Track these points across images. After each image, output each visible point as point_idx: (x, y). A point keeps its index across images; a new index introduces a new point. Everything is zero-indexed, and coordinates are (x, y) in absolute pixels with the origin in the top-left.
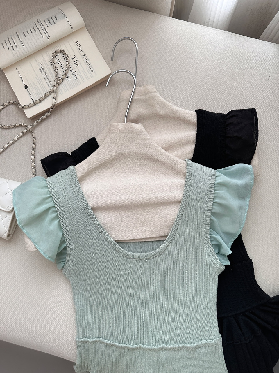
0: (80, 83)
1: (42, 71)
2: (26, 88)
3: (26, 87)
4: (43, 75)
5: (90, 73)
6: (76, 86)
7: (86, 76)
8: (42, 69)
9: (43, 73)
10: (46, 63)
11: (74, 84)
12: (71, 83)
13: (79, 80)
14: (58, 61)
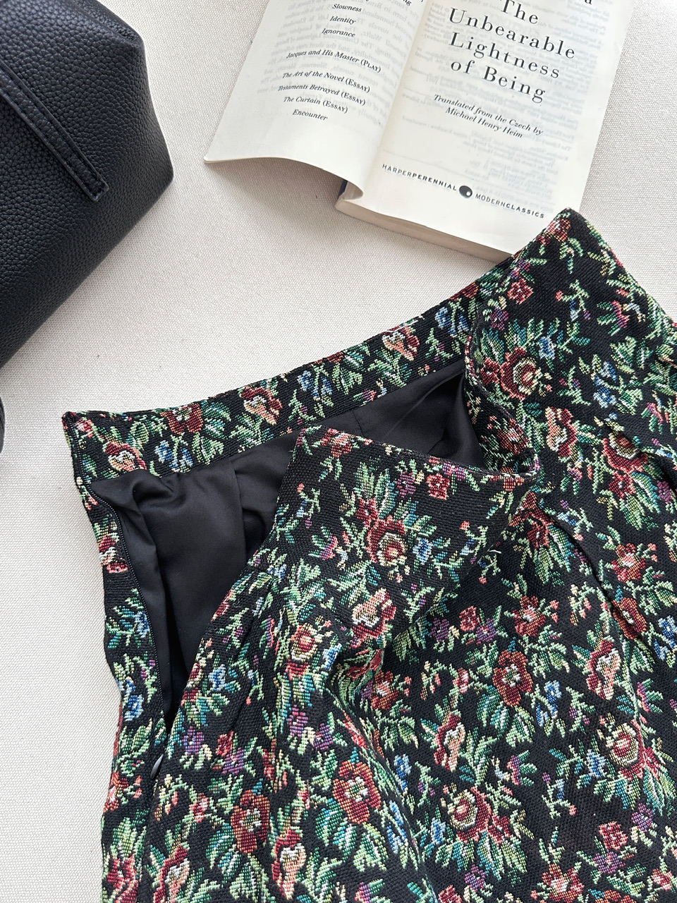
0: (592, 56)
1: (460, 110)
2: (468, 194)
3: (464, 190)
4: (477, 120)
5: (589, 11)
6: (592, 73)
7: (592, 27)
8: (456, 107)
9: (471, 113)
10: (448, 80)
11: (581, 72)
12: (570, 77)
13: (581, 52)
14: (474, 47)
